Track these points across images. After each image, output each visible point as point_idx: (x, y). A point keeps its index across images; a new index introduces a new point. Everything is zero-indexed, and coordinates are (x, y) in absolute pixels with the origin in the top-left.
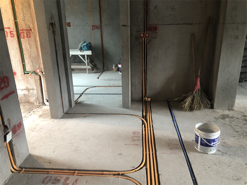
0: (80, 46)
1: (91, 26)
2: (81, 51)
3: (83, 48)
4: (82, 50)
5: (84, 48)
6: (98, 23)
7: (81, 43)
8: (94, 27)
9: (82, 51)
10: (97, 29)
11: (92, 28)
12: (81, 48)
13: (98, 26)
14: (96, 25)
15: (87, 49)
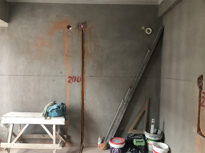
0: (45, 109)
1: (67, 77)
2: (46, 118)
3: (50, 114)
4: (48, 116)
5: (53, 113)
6: (78, 73)
7: (49, 105)
8: (72, 79)
9: (48, 118)
10: (76, 82)
11: (69, 79)
12: (47, 113)
13: (78, 78)
14: (76, 76)
15: (57, 114)
